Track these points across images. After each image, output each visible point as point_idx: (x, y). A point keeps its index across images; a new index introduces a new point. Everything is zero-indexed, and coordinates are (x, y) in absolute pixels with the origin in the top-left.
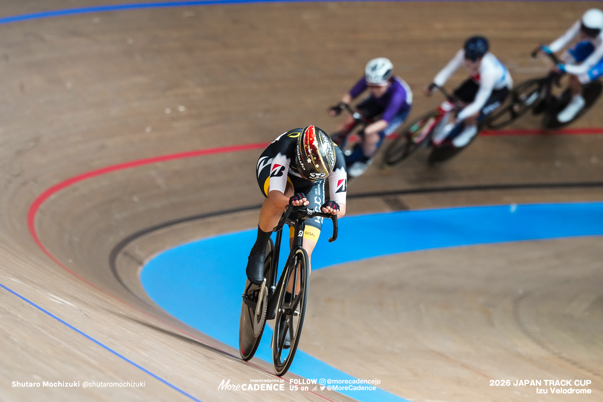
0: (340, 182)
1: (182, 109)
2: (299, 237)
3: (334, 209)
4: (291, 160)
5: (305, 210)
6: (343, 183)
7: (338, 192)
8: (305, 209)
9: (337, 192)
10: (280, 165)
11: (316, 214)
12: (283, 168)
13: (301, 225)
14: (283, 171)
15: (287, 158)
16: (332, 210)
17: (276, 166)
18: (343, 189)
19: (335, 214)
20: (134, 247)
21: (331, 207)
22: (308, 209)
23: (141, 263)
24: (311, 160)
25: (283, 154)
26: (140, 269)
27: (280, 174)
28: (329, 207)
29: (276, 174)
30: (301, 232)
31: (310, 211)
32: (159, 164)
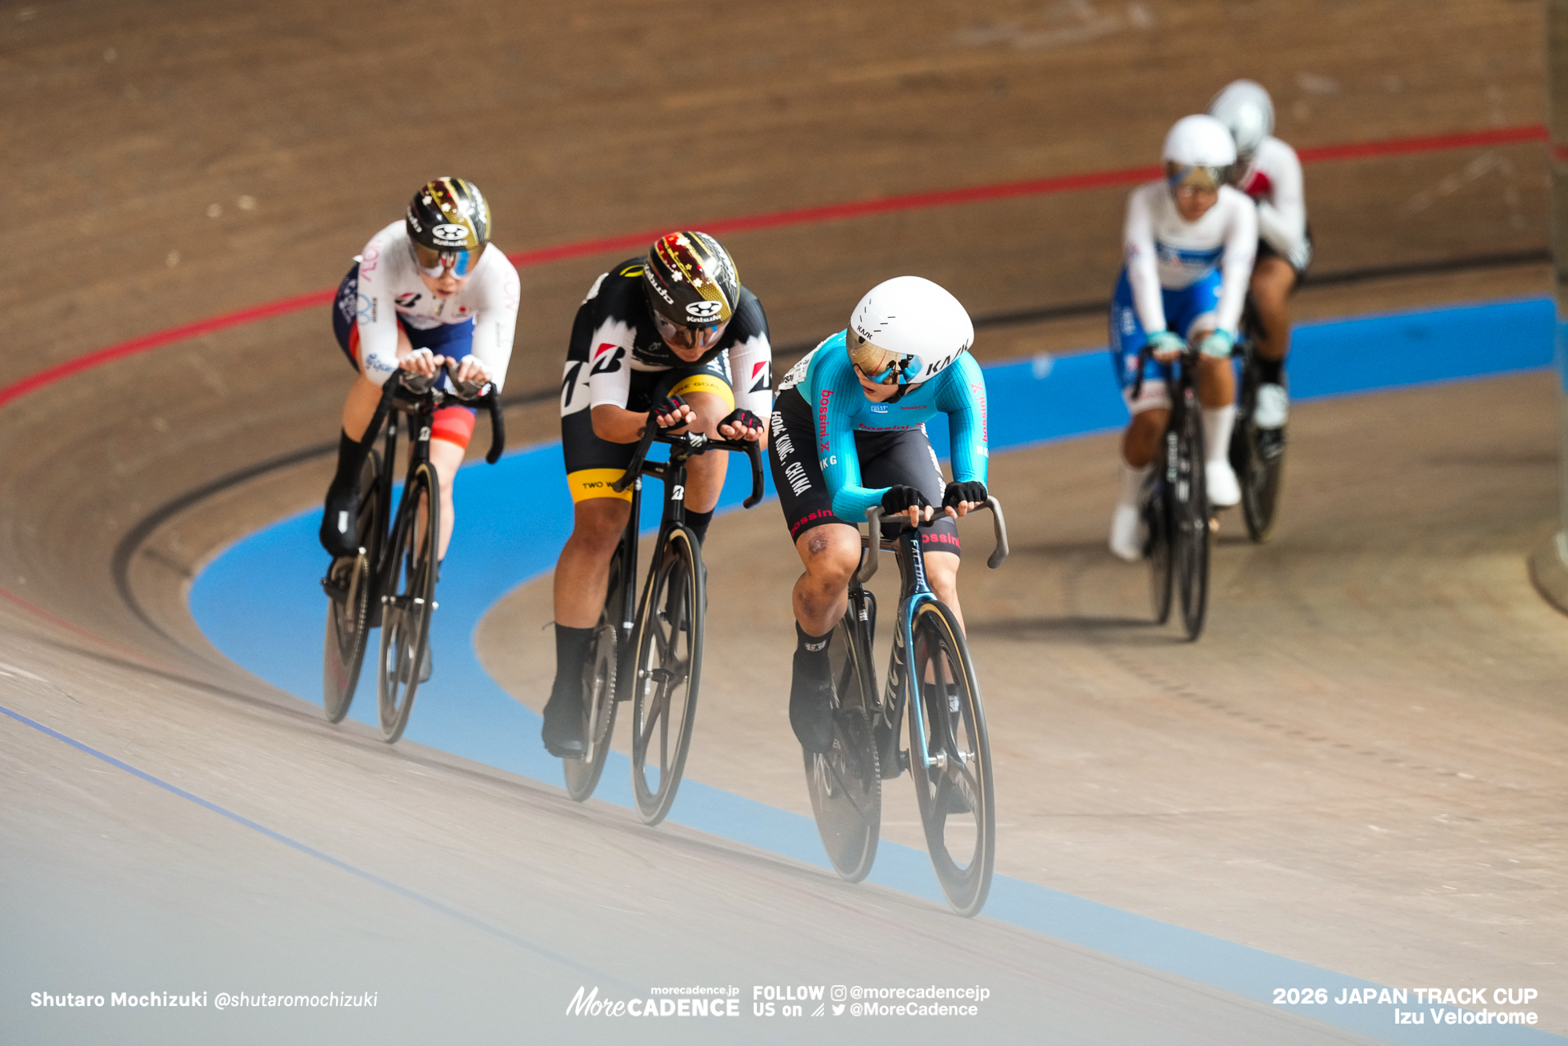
0: (757, 367)
1: (247, 203)
2: (674, 500)
3: (748, 427)
4: (638, 331)
5: (683, 436)
6: (765, 371)
7: (755, 389)
8: (683, 433)
9: (752, 391)
10: (612, 346)
11: (711, 444)
12: (621, 352)
13: (676, 473)
14: (620, 360)
15: (629, 326)
16: (744, 430)
17: (604, 347)
18: (766, 384)
19: (754, 439)
20: (166, 535)
21: (743, 424)
22: (690, 435)
23: (186, 573)
24: (680, 274)
25: (617, 319)
26: (187, 586)
27: (614, 366)
28: (738, 424)
29: (604, 366)
30: (679, 490)
31: (696, 440)
32: (207, 338)
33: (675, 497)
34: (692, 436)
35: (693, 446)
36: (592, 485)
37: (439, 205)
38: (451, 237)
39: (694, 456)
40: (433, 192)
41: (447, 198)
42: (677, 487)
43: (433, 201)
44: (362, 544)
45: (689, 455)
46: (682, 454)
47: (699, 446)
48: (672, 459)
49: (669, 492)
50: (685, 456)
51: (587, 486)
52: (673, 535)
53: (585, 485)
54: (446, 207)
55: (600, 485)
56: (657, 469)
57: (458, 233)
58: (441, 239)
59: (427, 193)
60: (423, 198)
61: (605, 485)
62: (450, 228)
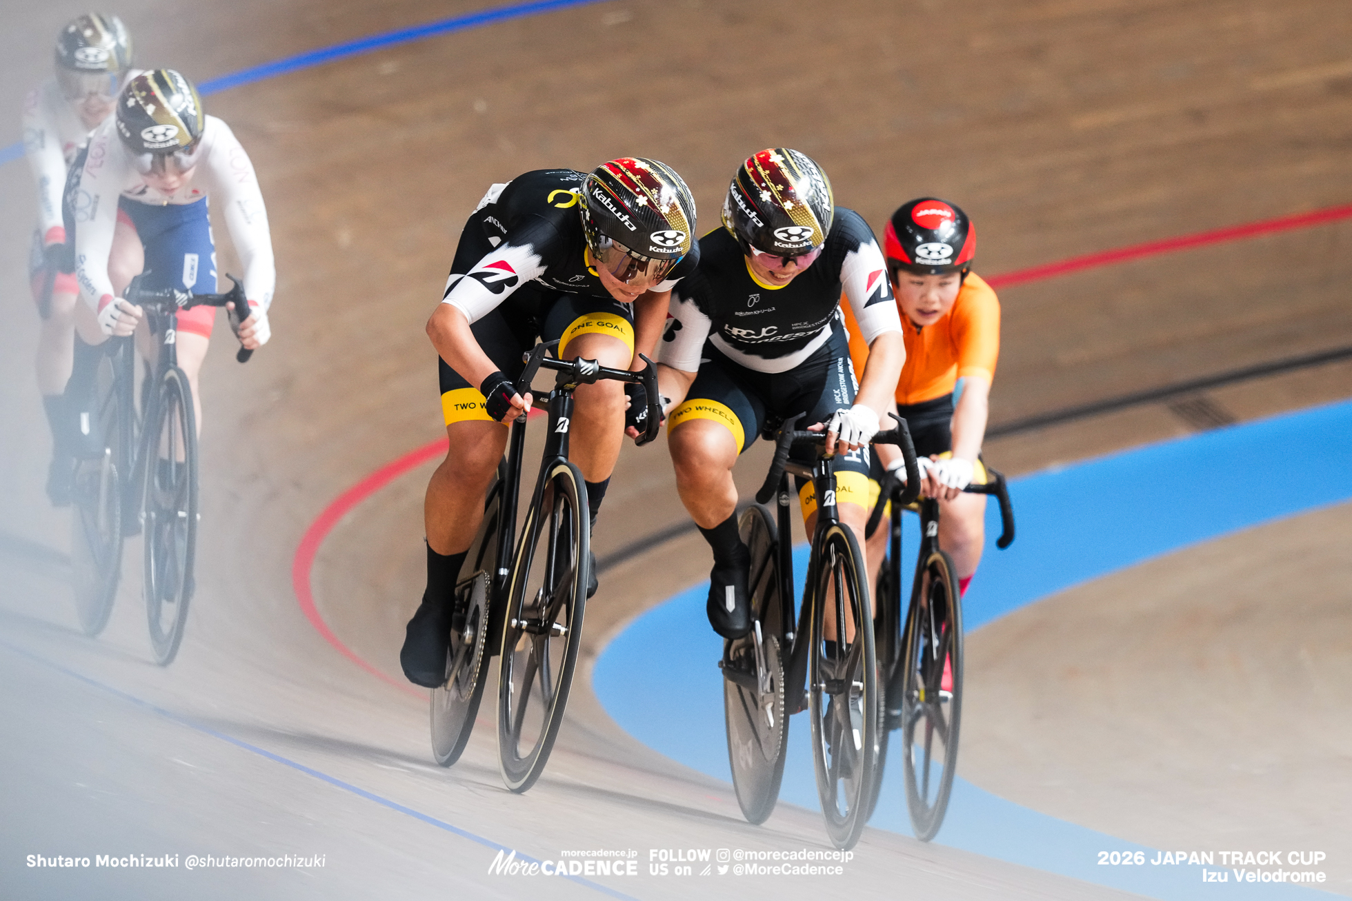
2: (558, 433)
13: (562, 404)
17: (503, 265)
27: (496, 288)
29: (489, 280)
31: (587, 367)
33: (559, 430)
34: (582, 363)
35: (584, 373)
36: (464, 406)
37: (143, 106)
38: (161, 138)
39: (583, 385)
40: (136, 93)
41: (151, 98)
42: (562, 419)
43: (137, 102)
44: (106, 445)
45: (577, 385)
46: (570, 382)
47: (589, 374)
48: (557, 389)
49: (553, 424)
50: (572, 385)
51: (459, 407)
52: (555, 472)
53: (457, 405)
54: (150, 109)
55: (472, 406)
56: (542, 399)
57: (168, 133)
58: (151, 143)
59: (131, 94)
60: (127, 100)
61: (478, 406)
62: (158, 130)
